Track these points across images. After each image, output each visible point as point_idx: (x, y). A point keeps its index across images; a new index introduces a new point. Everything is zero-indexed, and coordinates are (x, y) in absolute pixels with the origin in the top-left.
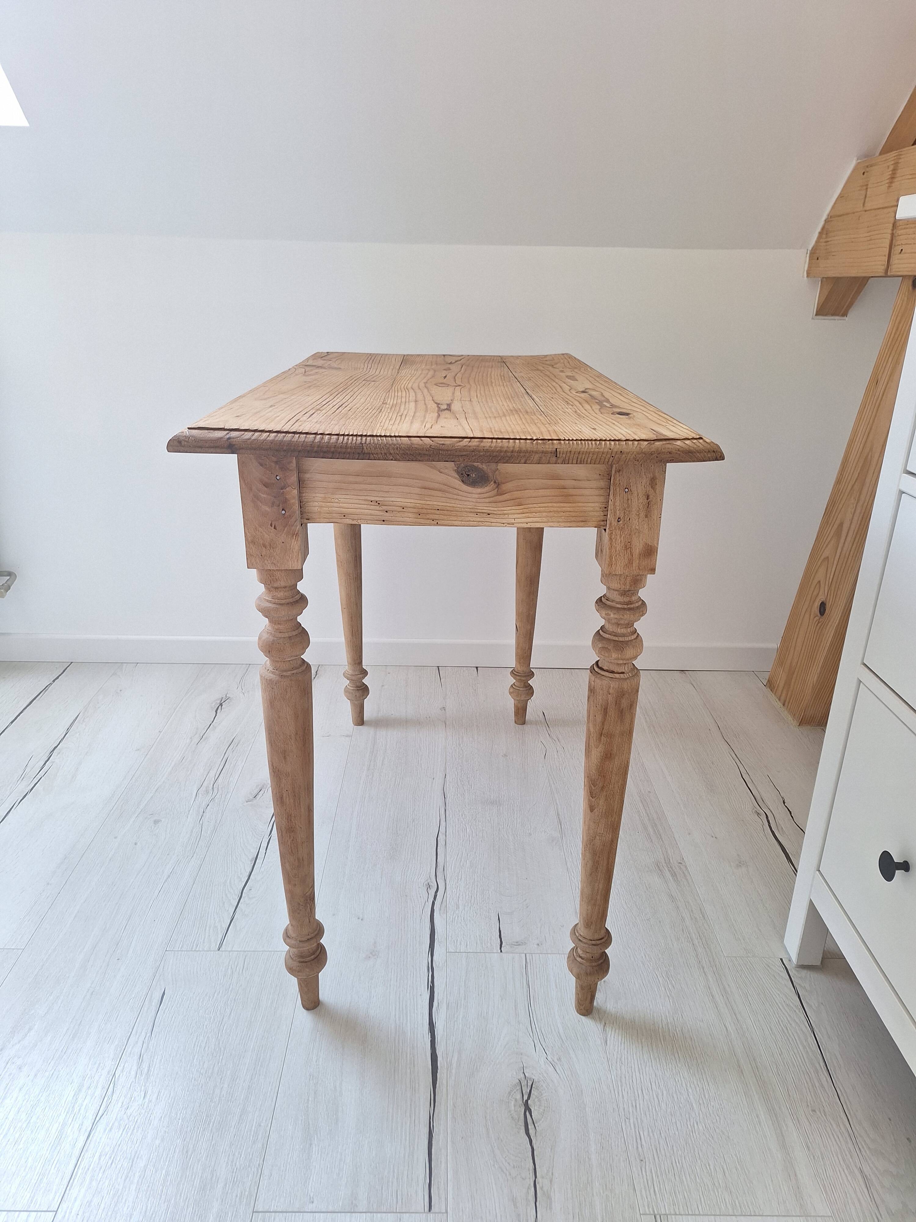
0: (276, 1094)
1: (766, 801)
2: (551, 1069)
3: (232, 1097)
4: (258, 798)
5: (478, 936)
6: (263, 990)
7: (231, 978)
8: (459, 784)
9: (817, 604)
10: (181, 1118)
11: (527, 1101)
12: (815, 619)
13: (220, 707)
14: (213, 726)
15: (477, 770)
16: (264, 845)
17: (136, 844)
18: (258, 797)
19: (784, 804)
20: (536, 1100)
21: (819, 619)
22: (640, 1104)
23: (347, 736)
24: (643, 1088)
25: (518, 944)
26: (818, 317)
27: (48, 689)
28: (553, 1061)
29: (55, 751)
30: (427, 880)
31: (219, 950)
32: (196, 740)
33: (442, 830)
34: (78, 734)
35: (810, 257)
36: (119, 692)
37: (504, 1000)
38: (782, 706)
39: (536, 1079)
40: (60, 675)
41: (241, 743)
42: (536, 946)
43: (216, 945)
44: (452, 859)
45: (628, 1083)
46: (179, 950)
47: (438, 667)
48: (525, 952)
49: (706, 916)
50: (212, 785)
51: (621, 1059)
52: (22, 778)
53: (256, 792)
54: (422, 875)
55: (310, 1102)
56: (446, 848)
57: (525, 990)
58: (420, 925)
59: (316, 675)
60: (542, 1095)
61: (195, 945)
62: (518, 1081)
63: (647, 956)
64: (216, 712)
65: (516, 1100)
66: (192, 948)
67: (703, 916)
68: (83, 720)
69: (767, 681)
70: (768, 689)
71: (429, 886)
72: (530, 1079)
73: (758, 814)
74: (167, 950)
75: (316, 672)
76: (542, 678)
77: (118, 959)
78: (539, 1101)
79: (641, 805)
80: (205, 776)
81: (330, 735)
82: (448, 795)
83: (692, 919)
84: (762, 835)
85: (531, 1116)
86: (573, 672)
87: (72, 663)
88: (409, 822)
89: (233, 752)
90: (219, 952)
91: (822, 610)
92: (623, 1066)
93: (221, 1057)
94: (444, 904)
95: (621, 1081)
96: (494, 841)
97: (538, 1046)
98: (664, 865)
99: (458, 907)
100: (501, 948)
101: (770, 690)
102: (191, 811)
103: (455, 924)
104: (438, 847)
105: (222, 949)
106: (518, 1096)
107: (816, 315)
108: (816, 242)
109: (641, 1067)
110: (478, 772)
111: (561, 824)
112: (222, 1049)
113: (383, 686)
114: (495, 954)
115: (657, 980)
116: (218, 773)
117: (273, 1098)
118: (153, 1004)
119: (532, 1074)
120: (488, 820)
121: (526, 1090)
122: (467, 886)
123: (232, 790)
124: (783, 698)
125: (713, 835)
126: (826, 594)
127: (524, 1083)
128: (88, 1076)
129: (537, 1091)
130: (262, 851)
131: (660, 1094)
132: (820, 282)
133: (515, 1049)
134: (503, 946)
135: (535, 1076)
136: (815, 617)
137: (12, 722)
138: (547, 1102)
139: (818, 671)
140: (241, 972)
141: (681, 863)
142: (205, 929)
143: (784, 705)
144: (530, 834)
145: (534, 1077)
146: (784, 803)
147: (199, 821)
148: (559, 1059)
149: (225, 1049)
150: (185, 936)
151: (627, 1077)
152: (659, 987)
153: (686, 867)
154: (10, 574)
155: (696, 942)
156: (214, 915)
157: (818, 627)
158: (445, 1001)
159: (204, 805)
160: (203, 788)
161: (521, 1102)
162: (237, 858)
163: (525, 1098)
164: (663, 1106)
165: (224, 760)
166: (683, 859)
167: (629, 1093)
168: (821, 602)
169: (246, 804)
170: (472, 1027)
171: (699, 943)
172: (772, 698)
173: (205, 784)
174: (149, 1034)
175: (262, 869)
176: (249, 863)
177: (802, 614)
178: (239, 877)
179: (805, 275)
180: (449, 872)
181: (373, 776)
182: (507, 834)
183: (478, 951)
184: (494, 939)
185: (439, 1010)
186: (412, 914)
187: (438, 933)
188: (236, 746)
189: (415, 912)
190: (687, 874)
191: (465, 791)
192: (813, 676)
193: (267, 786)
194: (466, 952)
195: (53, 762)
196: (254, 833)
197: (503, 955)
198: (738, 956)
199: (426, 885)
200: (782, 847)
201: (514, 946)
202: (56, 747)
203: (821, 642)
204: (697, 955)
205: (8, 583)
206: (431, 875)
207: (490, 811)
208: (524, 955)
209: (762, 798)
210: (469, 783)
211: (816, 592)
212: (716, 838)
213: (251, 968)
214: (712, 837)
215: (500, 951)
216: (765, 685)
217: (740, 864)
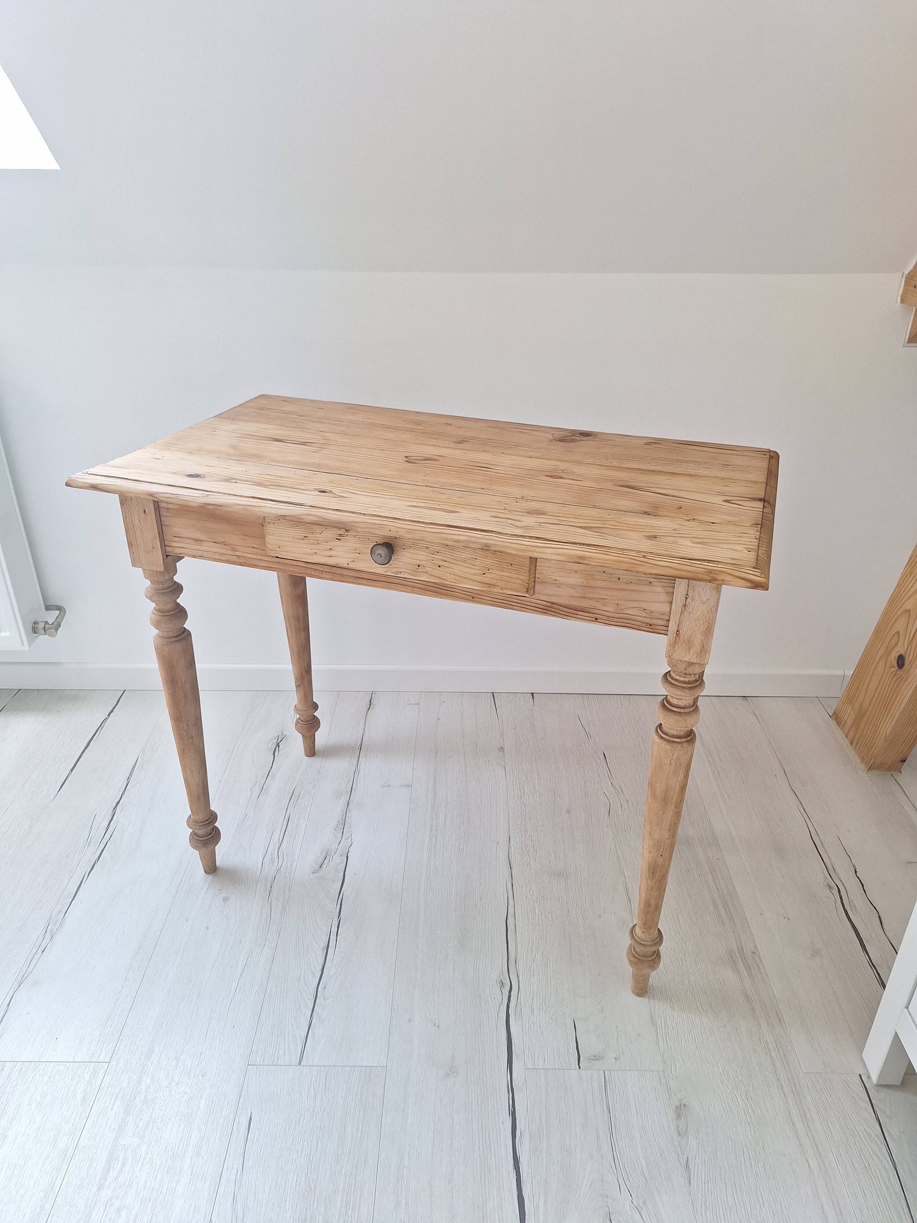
1: (838, 870)
2: (637, 1216)
4: (324, 868)
5: (555, 1048)
6: (347, 1115)
7: (315, 1100)
8: (524, 850)
9: (894, 655)
12: (892, 670)
13: (277, 747)
14: (272, 773)
15: (541, 832)
16: (334, 929)
17: (207, 928)
19: (856, 874)
21: (897, 671)
23: (408, 786)
25: (597, 1058)
26: (910, 345)
27: (103, 726)
28: (639, 1205)
29: (118, 807)
30: (500, 976)
31: (300, 1064)
32: (256, 792)
33: (511, 911)
34: (139, 784)
35: (905, 281)
37: (586, 1129)
38: (849, 744)
40: (114, 707)
41: (301, 795)
42: (613, 1061)
43: (297, 1058)
44: (523, 949)
46: (261, 1064)
47: (493, 693)
48: (603, 1069)
49: (782, 1021)
50: (277, 852)
51: (705, 1204)
52: (89, 842)
53: (320, 860)
54: (494, 969)
56: (516, 934)
57: (606, 1118)
58: (496, 1034)
59: (370, 705)
61: (276, 1057)
63: (725, 1073)
64: (274, 754)
66: (274, 1062)
67: (780, 1021)
68: (142, 767)
69: (833, 712)
70: (834, 721)
71: (502, 984)
73: (830, 888)
74: (249, 1064)
75: (370, 701)
76: (600, 707)
79: (710, 874)
80: (269, 841)
81: (390, 784)
82: (513, 864)
83: (768, 1024)
84: (835, 916)
86: (632, 699)
87: (125, 690)
88: (477, 901)
89: (294, 807)
90: (299, 1066)
91: (900, 663)
92: (708, 1212)
93: (312, 1199)
94: (518, 1008)
96: (564, 925)
97: (623, 1186)
98: (738, 955)
99: (533, 1012)
100: (579, 1064)
101: (835, 723)
102: (258, 886)
103: (532, 1033)
104: (509, 933)
105: (304, 1063)
107: (908, 342)
108: (914, 268)
109: (726, 1213)
110: (542, 833)
111: (630, 903)
112: (313, 1188)
113: (438, 719)
114: (574, 1071)
115: (737, 1104)
116: (282, 836)
118: (241, 1131)
119: (619, 1221)
120: (556, 898)
122: (540, 984)
123: (297, 858)
124: (851, 735)
125: (785, 916)
126: (906, 648)
130: (333, 937)
132: (914, 311)
133: (601, 1191)
134: (581, 1060)
136: (891, 667)
137: (72, 770)
139: (892, 724)
140: (323, 1092)
141: (755, 953)
142: (285, 1038)
143: (851, 743)
144: (600, 916)
146: (856, 872)
147: (267, 899)
148: (644, 1203)
149: (315, 1188)
150: (266, 1046)
152: (739, 1113)
153: (759, 957)
154: (59, 608)
155: (774, 1055)
156: (291, 1020)
157: (894, 680)
158: (527, 1131)
159: (271, 877)
160: (268, 856)
162: (308, 947)
165: (286, 819)
166: (756, 947)
168: (899, 654)
169: (312, 876)
170: (556, 1161)
171: (776, 1055)
172: (838, 732)
173: (269, 851)
174: (240, 1169)
175: (335, 962)
176: (321, 953)
177: (877, 659)
178: (312, 971)
179: (899, 300)
180: (521, 963)
181: (436, 838)
182: (576, 916)
183: (557, 1067)
184: (571, 1051)
185: (522, 1141)
186: (487, 1019)
187: (514, 1045)
188: (297, 800)
189: (490, 1017)
190: (761, 967)
191: (530, 860)
192: (887, 727)
193: (331, 852)
194: (545, 1068)
195: (117, 822)
196: (323, 913)
197: (581, 1071)
198: (817, 1073)
199: (499, 983)
200: (855, 929)
201: (591, 1061)
202: (118, 802)
203: (897, 696)
204: (775, 1071)
205: (58, 620)
206: (503, 970)
207: (558, 886)
208: (602, 1073)
209: (833, 867)
210: (534, 848)
211: (894, 641)
212: (788, 919)
213: (333, 1088)
214: (785, 918)
215: (578, 1066)
216: (830, 716)
217: (815, 953)
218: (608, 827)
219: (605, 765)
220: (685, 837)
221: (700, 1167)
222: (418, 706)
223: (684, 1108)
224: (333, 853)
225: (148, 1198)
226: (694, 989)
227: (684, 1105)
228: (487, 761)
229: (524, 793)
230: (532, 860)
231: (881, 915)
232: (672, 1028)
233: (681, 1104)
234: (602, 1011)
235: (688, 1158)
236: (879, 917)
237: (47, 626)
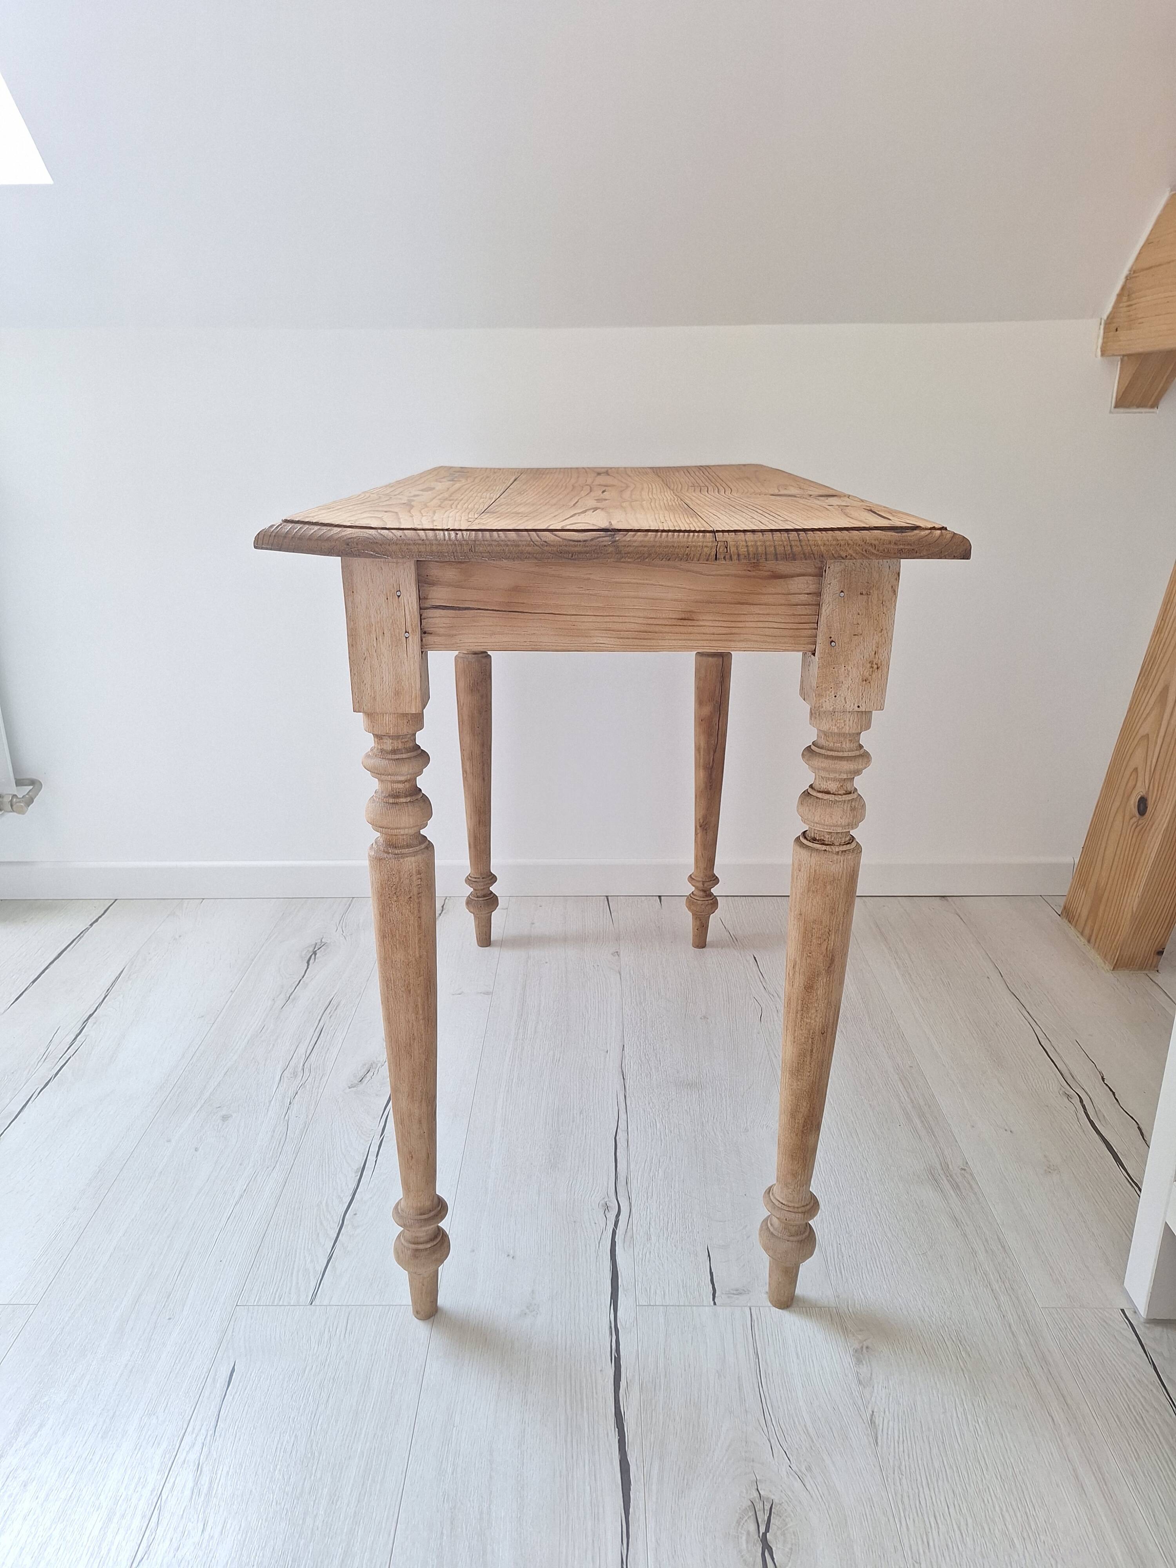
0: (394, 1524)
1: (1078, 1078)
2: (798, 1484)
3: (330, 1529)
5: (680, 1281)
6: (375, 1363)
7: (328, 1346)
8: (643, 1059)
9: (1134, 800)
10: (256, 1563)
11: (765, 1534)
12: (1132, 821)
13: (313, 956)
14: (304, 982)
16: (374, 1149)
17: (196, 1150)
18: (365, 1081)
19: (1104, 1081)
20: (779, 1533)
21: (1138, 821)
22: (934, 1541)
23: (487, 993)
24: (937, 1514)
25: (739, 1292)
26: (1117, 410)
27: (83, 936)
28: (800, 1471)
29: (89, 1020)
30: (604, 1199)
31: (311, 1304)
32: (280, 1002)
33: (622, 1127)
34: (122, 996)
35: (1105, 329)
36: (177, 937)
37: (723, 1377)
38: (1086, 943)
39: (776, 1501)
40: (100, 917)
41: (341, 1005)
42: (764, 1295)
43: (307, 1296)
44: (638, 1167)
45: (913, 1507)
46: (255, 1304)
47: (607, 897)
48: (749, 1305)
49: (1007, 1247)
50: (301, 1065)
51: (899, 1468)
52: (45, 1057)
53: (361, 1074)
54: (596, 1191)
55: (445, 1538)
56: (628, 1150)
57: (752, 1363)
58: (596, 1265)
59: (442, 911)
60: (786, 1525)
61: (277, 1296)
62: (750, 1503)
63: (926, 1309)
64: (308, 962)
65: (748, 1533)
66: (273, 1302)
67: (1003, 1247)
68: (129, 978)
69: (1062, 908)
70: (1065, 919)
71: (607, 1208)
72: (768, 1499)
73: (1068, 1096)
74: (238, 1304)
75: (443, 907)
76: (749, 909)
77: (170, 1319)
78: (783, 1534)
79: (900, 1084)
80: (292, 1053)
81: (462, 992)
82: (627, 1077)
83: (987, 1251)
84: (1076, 1127)
85: (773, 1559)
87: (116, 900)
88: (575, 1115)
89: (330, 1017)
90: (310, 1306)
91: (1142, 809)
92: (904, 1477)
93: (314, 1467)
94: (629, 1234)
95: (903, 1503)
96: (696, 1140)
97: (777, 1447)
98: (941, 1172)
99: (649, 1239)
100: (714, 1299)
101: (1067, 921)
102: (272, 1102)
103: (647, 1263)
104: (618, 1150)
105: (317, 1302)
106: (752, 1527)
107: (1116, 407)
108: (1114, 307)
109: (931, 1480)
110: (668, 1041)
112: (316, 1454)
113: (532, 924)
114: (707, 1307)
116: (310, 1048)
117: (390, 1532)
118: (218, 1385)
119: (770, 1491)
120: (686, 1110)
121: (763, 1518)
122: (661, 1207)
123: (329, 1071)
124: (1087, 931)
125: (1007, 1128)
126: (1147, 788)
127: (759, 1506)
128: (122, 1498)
129: (778, 1518)
130: (372, 1158)
131: (963, 1523)
132: (1119, 363)
133: (743, 1454)
134: (716, 1295)
135: (774, 1494)
136: (1131, 818)
137: (34, 982)
138: (795, 1536)
139: (1139, 894)
140: (342, 1337)
141: (965, 1170)
142: (292, 1274)
143: (1089, 941)
144: (746, 1130)
145: (773, 1497)
146: (1103, 1079)
147: (283, 1116)
148: (809, 1469)
149: (320, 1454)
150: (264, 1283)
151: (911, 1497)
152: (948, 1357)
153: (972, 1174)
154: (33, 782)
155: (996, 1286)
156: (304, 1253)
157: (1136, 834)
158: (637, 1379)
159: (290, 1093)
160: (290, 1069)
161: (757, 1537)
162: (336, 1169)
163: (762, 1529)
164: (969, 1541)
165: (317, 1029)
166: (967, 1163)
167: (916, 1522)
168: (1139, 797)
169: (348, 1090)
170: (677, 1418)
171: (1000, 1287)
172: (1072, 932)
173: (292, 1064)
174: (211, 1432)
175: (371, 1185)
176: (354, 1175)
177: (1112, 815)
178: (339, 1196)
179: (1099, 353)
180: (634, 1185)
181: (523, 1049)
182: (713, 1130)
183: (682, 1304)
184: (703, 1284)
185: (629, 1396)
186: (584, 1248)
187: (622, 1276)
188: (335, 1010)
189: (588, 1246)
190: (974, 1186)
191: (651, 1069)
192: (1133, 900)
193: (377, 1065)
194: (664, 1304)
195: (87, 1036)
196: (359, 1132)
197: (718, 1309)
198: (1059, 1308)
199: (603, 1206)
200: (1107, 1143)
201: (732, 1296)
202: (91, 1015)
203: (1142, 852)
204: (999, 1307)
205: (30, 794)
206: (609, 1191)
207: (688, 1097)
208: (747, 1310)
209: (1071, 1074)
210: (656, 1057)
211: (1131, 784)
212: (1011, 1132)
213: (357, 1331)
214: (1006, 1130)
215: (712, 1303)
216: (1059, 915)
217: (1050, 1169)
218: (759, 1033)
219: (755, 968)
220: (865, 1043)
221: (891, 1423)
222: (505, 911)
223: (867, 1351)
224: (379, 1065)
225: (71, 1468)
226: (880, 1212)
227: (867, 1348)
228: (596, 966)
229: (645, 999)
230: (653, 1070)
231: (1141, 1126)
232: (848, 1257)
233: (862, 1347)
234: (748, 1237)
235: (873, 1412)
236: (1139, 1128)
237: (15, 800)
